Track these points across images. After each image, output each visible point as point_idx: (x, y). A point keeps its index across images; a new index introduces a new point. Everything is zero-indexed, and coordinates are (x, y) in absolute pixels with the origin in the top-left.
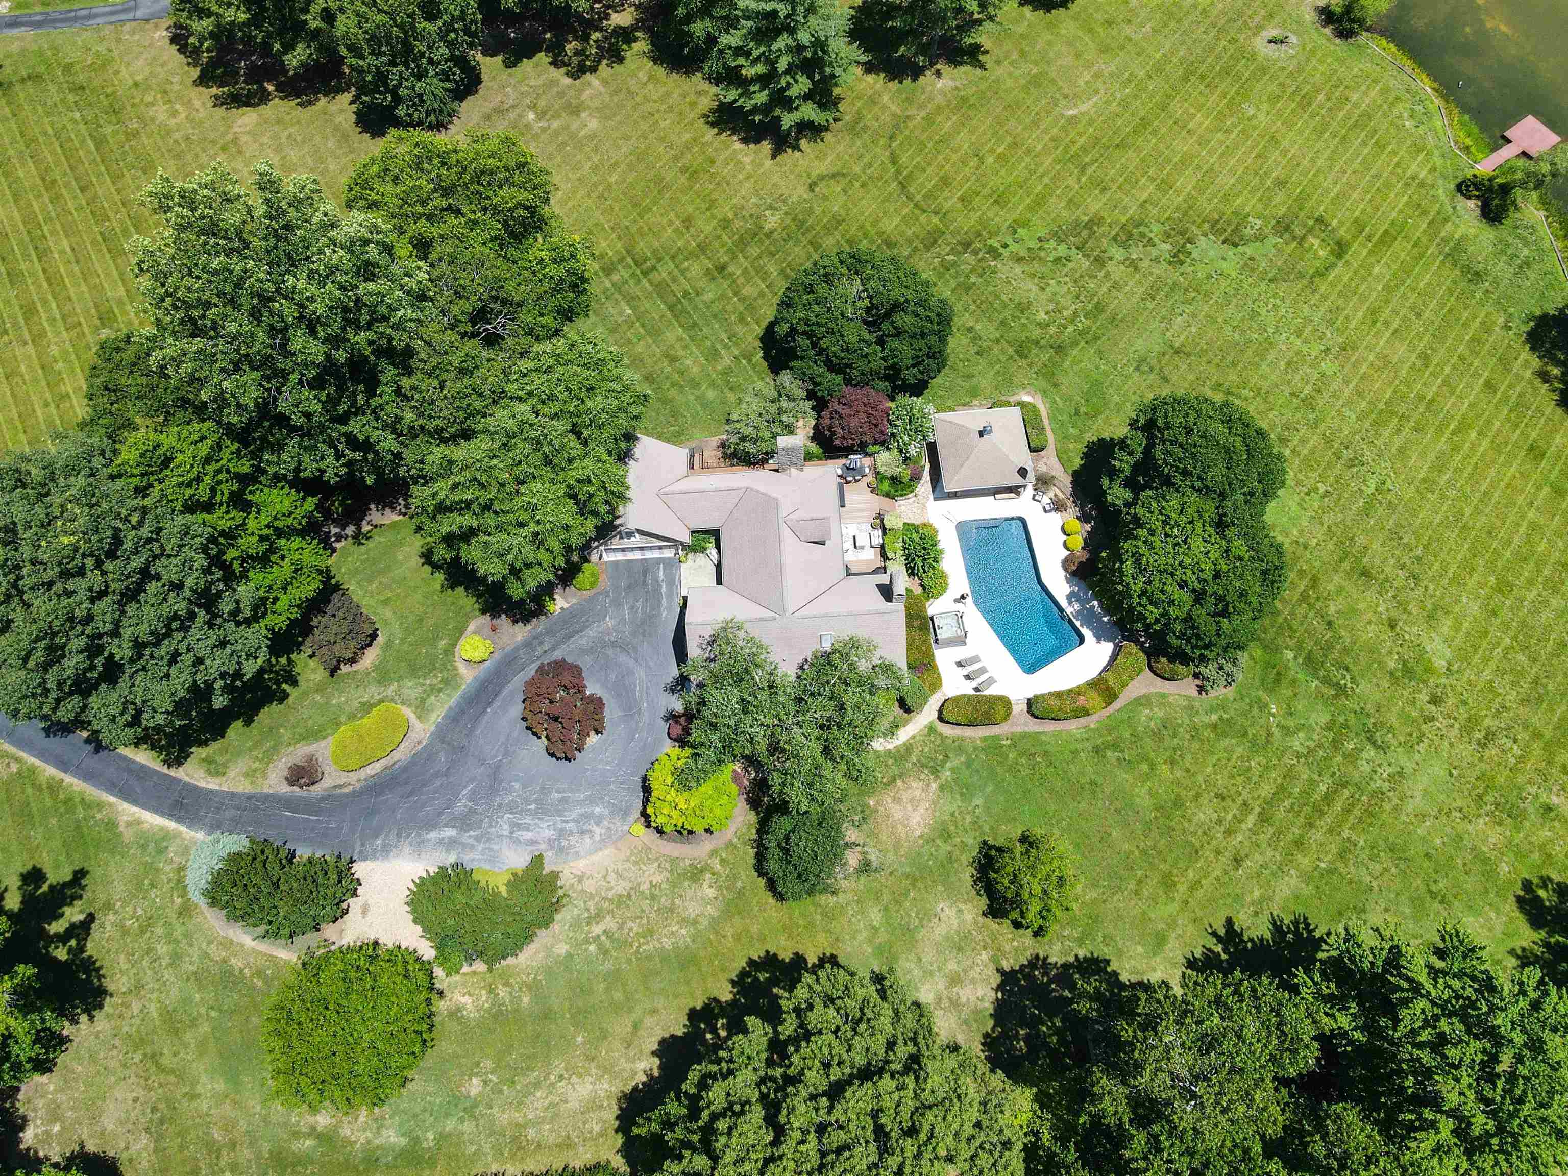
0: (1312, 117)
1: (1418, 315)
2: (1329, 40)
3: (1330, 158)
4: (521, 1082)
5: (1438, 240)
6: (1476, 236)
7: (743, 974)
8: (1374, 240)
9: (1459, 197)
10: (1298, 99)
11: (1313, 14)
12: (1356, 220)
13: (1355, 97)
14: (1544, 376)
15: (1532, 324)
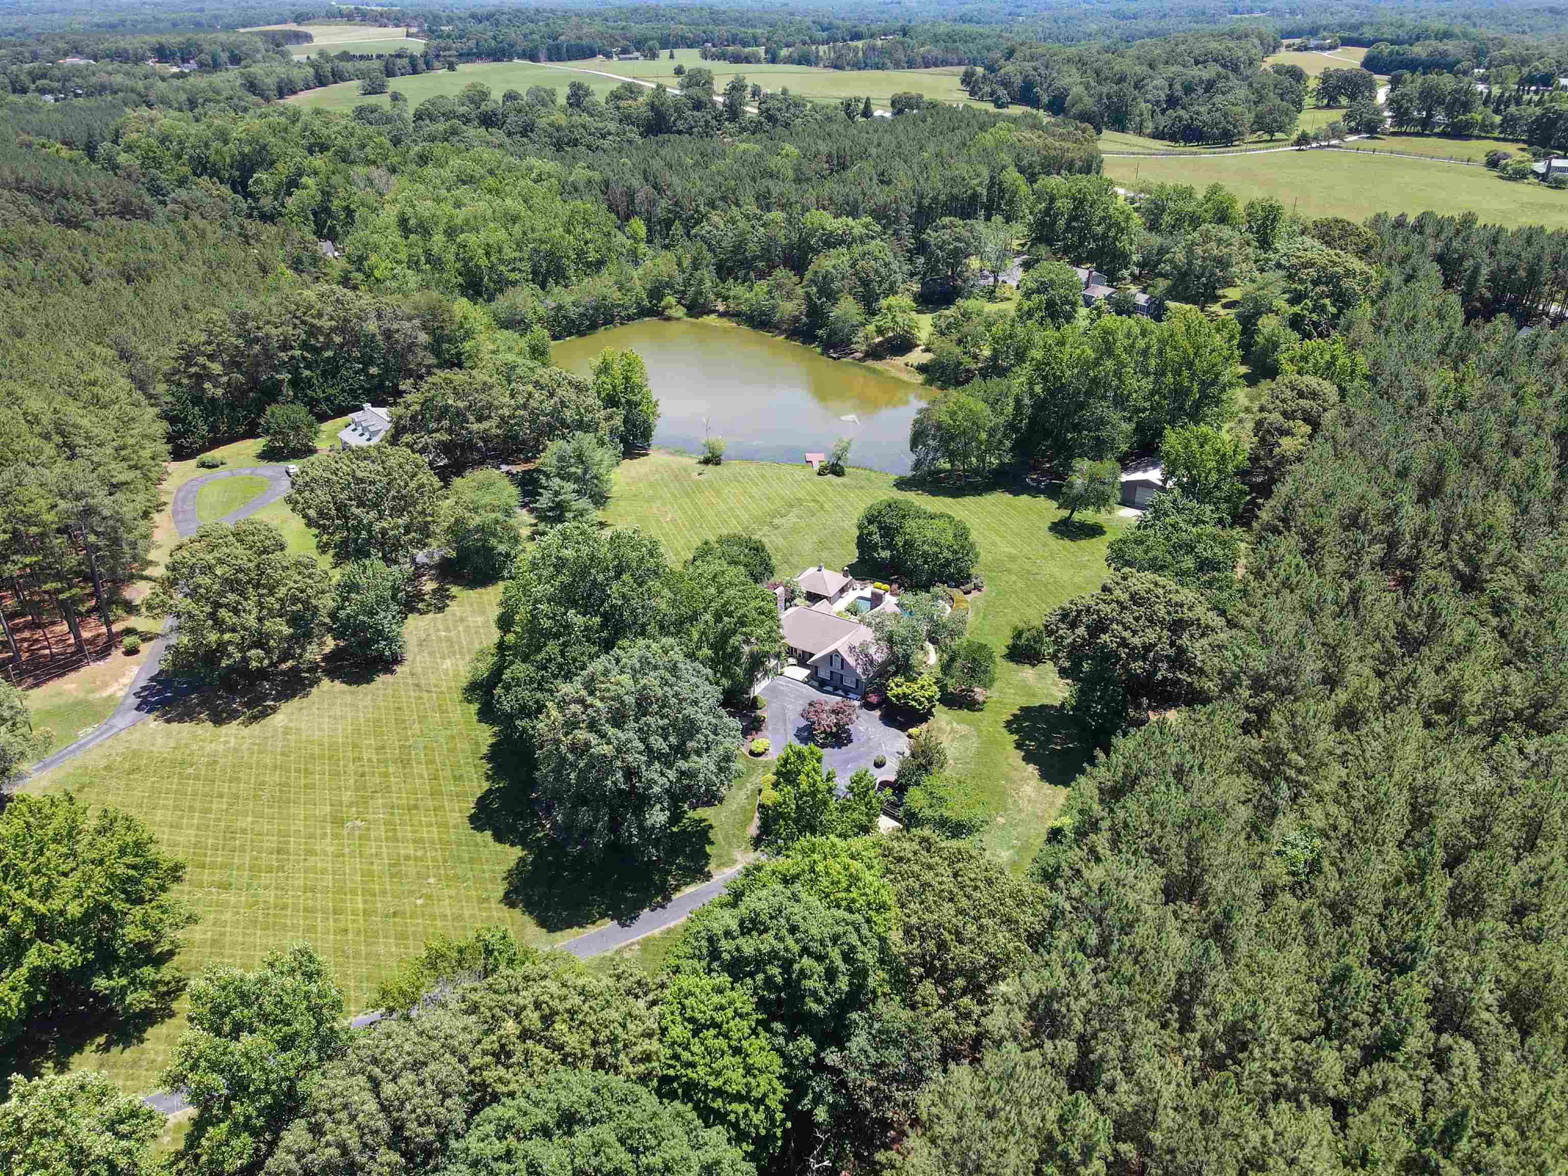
4: (1010, 805)
7: (1010, 730)
9: (823, 476)
11: (698, 465)
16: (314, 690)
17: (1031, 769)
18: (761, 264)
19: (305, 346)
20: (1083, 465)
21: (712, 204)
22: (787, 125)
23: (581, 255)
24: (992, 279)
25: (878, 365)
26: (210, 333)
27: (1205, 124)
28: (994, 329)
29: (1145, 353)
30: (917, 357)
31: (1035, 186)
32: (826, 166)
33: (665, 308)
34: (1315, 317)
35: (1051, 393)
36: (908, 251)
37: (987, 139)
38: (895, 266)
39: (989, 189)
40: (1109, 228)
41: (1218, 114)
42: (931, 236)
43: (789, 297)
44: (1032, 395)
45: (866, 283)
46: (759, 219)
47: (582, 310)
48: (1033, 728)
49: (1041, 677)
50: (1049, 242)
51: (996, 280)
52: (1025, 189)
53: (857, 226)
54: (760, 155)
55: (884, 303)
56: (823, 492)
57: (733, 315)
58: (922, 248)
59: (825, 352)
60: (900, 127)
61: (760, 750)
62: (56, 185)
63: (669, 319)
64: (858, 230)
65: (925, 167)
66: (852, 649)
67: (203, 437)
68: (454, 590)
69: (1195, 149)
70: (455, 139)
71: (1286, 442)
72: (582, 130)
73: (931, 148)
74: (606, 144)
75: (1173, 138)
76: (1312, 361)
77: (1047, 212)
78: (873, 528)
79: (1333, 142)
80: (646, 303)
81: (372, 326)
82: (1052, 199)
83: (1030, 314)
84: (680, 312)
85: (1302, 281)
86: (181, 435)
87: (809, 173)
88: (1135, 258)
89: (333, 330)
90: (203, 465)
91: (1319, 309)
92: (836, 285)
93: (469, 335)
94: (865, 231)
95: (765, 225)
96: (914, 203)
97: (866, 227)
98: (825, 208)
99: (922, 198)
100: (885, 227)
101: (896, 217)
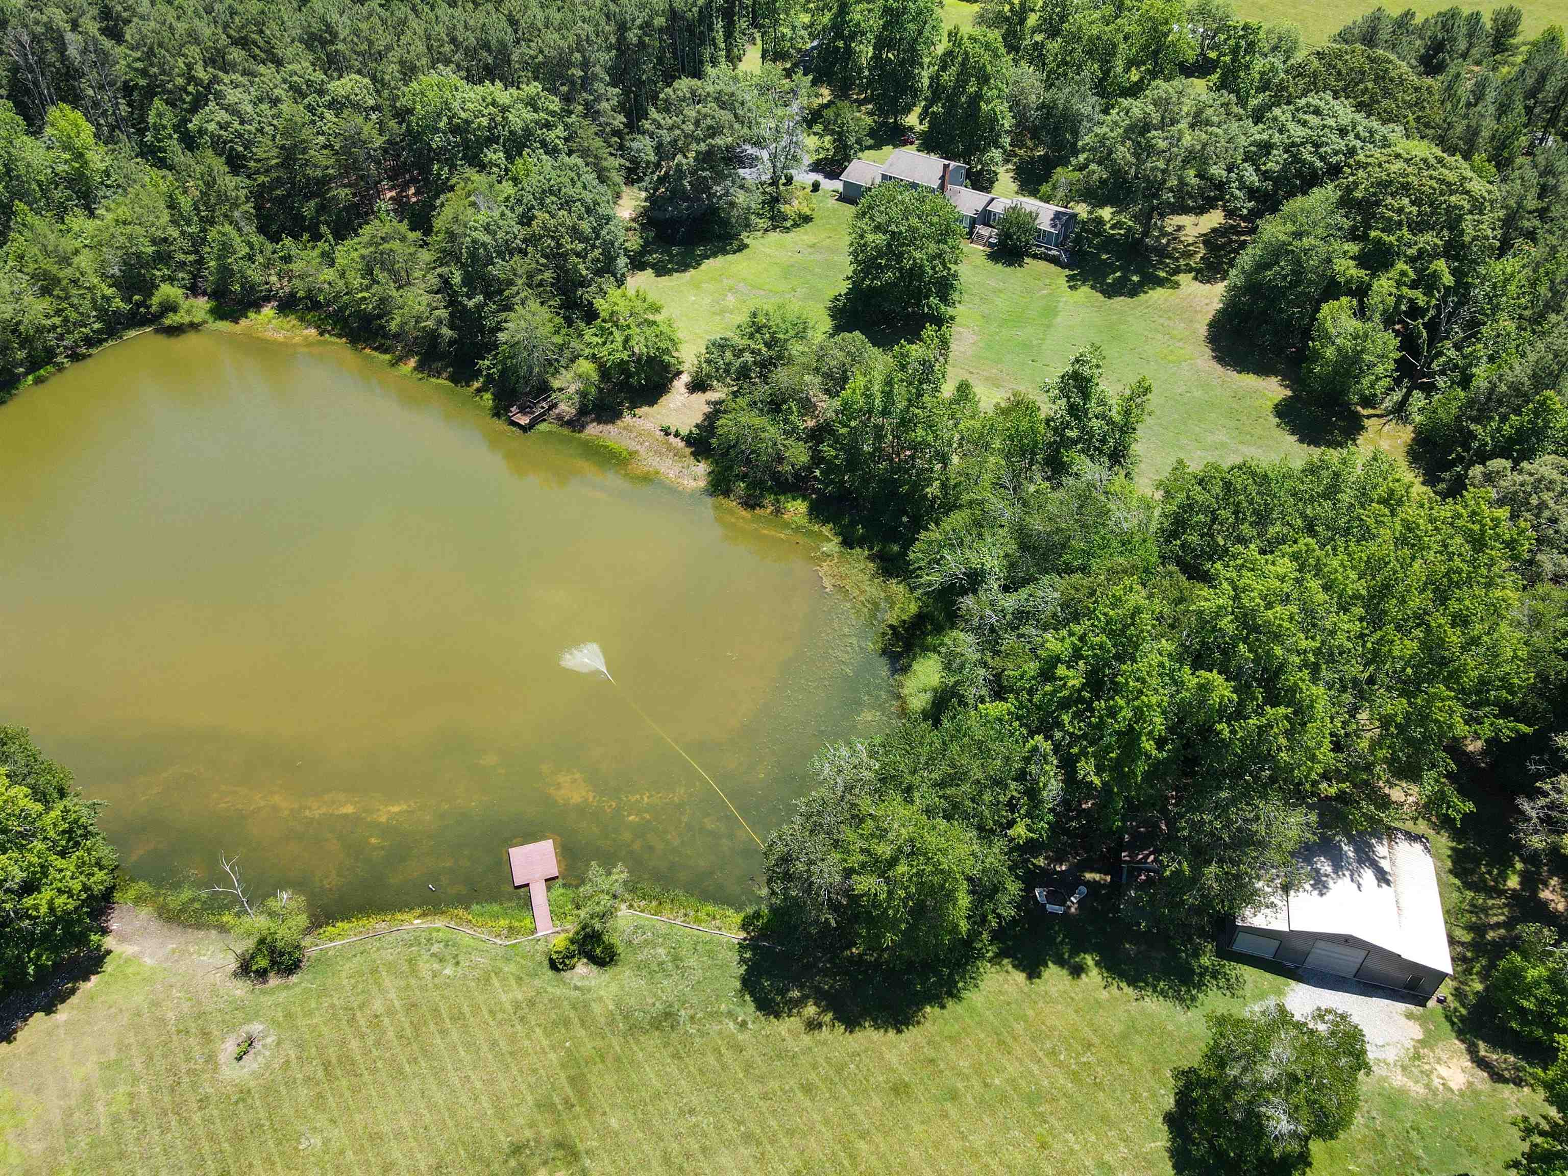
0: (373, 1071)
1: (692, 1112)
2: (287, 987)
3: (440, 1084)
5: (607, 1030)
6: (622, 988)
8: (573, 1100)
9: (567, 975)
10: (339, 1072)
11: (239, 983)
12: (539, 1106)
13: (378, 1006)
14: (813, 1026)
15: (747, 997)
18: (341, 193)
25: (612, 436)
30: (682, 407)
33: (163, 308)
34: (1420, 298)
43: (409, 275)
46: (321, 92)
51: (776, 177)
53: (514, 103)
55: (601, 305)
57: (308, 310)
59: (501, 410)
63: (175, 331)
64: (519, 114)
80: (118, 304)
84: (197, 311)
91: (1426, 282)
92: (497, 269)
94: (529, 115)
95: (336, 105)
96: (613, 39)
97: (532, 103)
98: (447, 62)
99: (622, 28)
100: (567, 99)
101: (584, 79)
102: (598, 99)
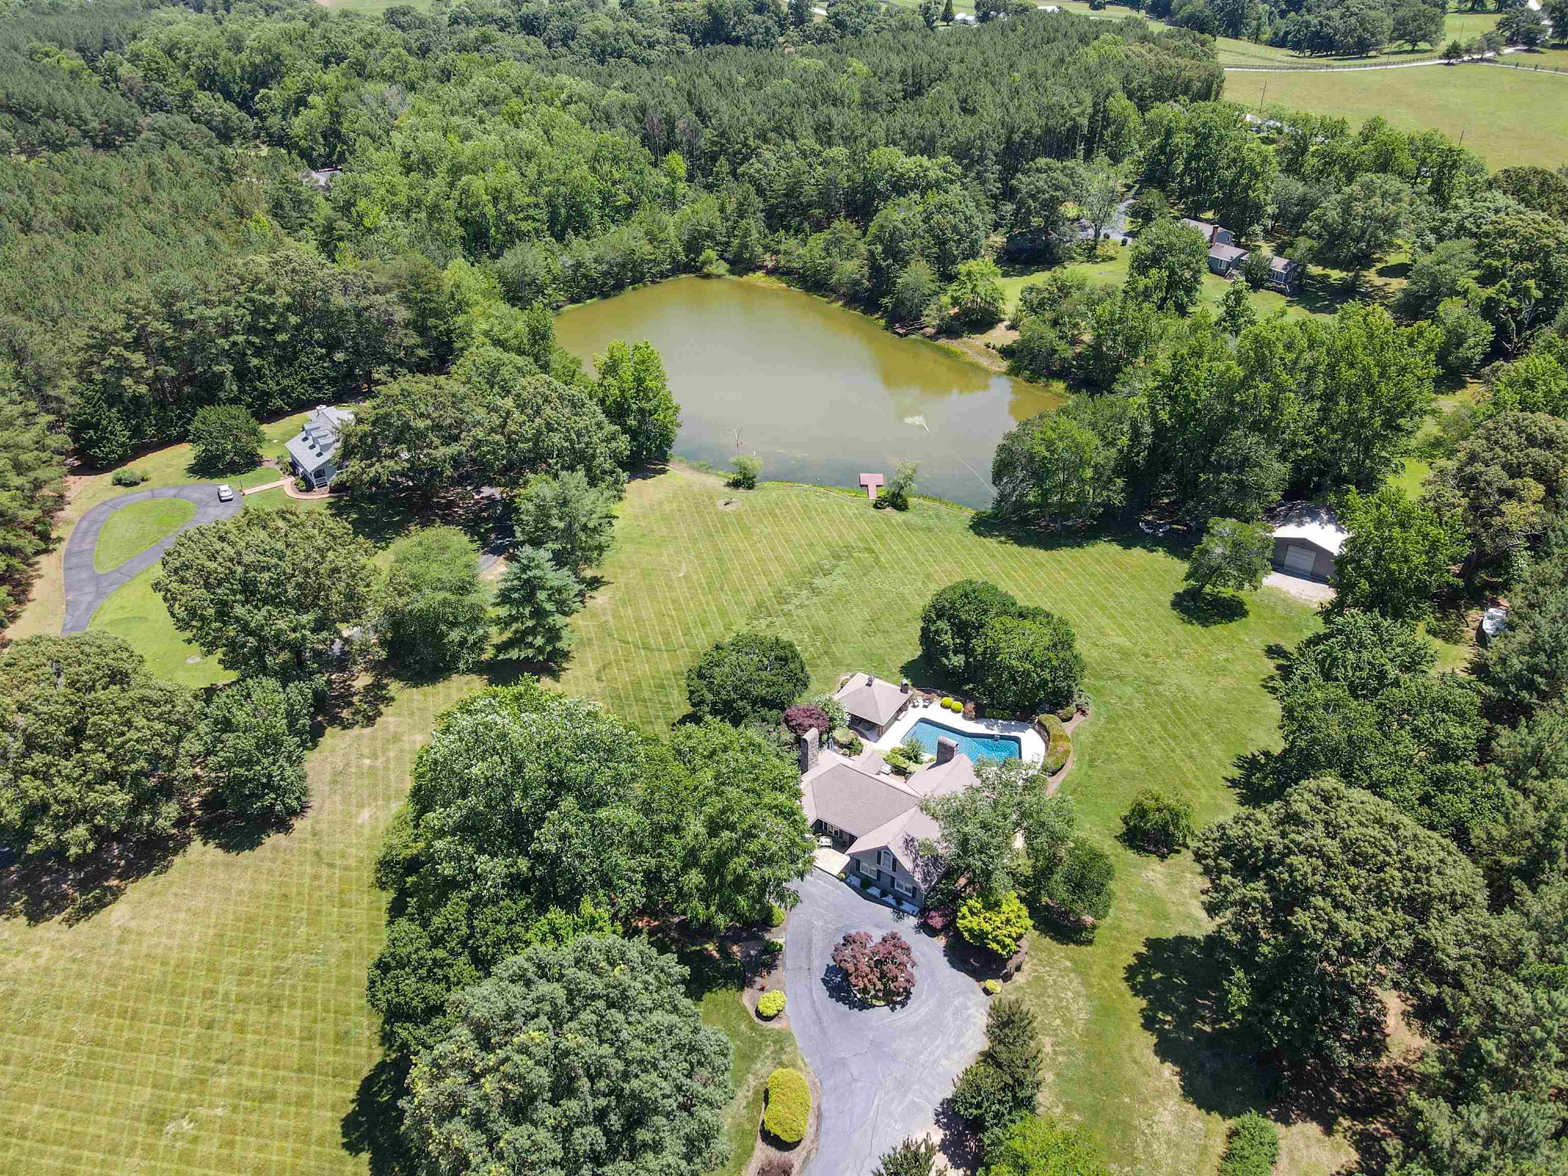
2: (748, 492)
3: (815, 527)
4: (1139, 1153)
5: (898, 529)
6: (908, 518)
7: (1133, 988)
8: (877, 541)
9: (882, 511)
10: (769, 516)
11: (725, 489)
12: (858, 537)
13: (789, 503)
16: (178, 860)
17: (1168, 1071)
18: (817, 212)
19: (251, 329)
20: (1225, 526)
21: (763, 137)
22: (856, 32)
23: (607, 198)
24: (1091, 232)
25: (954, 345)
26: (129, 315)
27: (1336, 30)
28: (1099, 310)
29: (1311, 371)
30: (1001, 336)
31: (1148, 116)
32: (899, 87)
33: (704, 263)
34: (1514, 303)
35: (1182, 420)
36: (994, 197)
37: (1090, 55)
38: (976, 221)
39: (1092, 117)
40: (1241, 173)
41: (1353, 20)
42: (1022, 182)
43: (849, 254)
44: (1155, 422)
45: (942, 242)
46: (817, 156)
47: (605, 267)
48: (1168, 986)
49: (1175, 881)
50: (1162, 185)
51: (1097, 235)
52: (1134, 119)
53: (933, 167)
54: (823, 74)
55: (962, 268)
56: (880, 537)
57: (783, 274)
58: (1009, 193)
59: (889, 327)
60: (986, 38)
61: (770, 1012)
62: (44, 101)
63: (708, 276)
64: (934, 173)
65: (1015, 92)
66: (909, 842)
67: (123, 445)
68: (394, 687)
69: (1323, 61)
70: (487, 48)
71: (1510, 508)
72: (627, 38)
73: (1024, 65)
74: (653, 54)
75: (1297, 46)
76: (1541, 388)
77: (1162, 149)
78: (943, 624)
79: (1489, 55)
80: (682, 257)
81: (339, 300)
82: (1169, 133)
83: (1147, 294)
84: (721, 268)
85: (1500, 256)
86: (91, 444)
87: (880, 96)
88: (1270, 210)
89: (288, 308)
90: (119, 482)
91: (1518, 291)
92: (904, 245)
93: (461, 307)
94: (941, 174)
95: (825, 163)
96: (1003, 138)
97: (944, 168)
98: (895, 144)
99: (1012, 131)
100: (966, 168)
101: (980, 157)
102: (986, 171)
